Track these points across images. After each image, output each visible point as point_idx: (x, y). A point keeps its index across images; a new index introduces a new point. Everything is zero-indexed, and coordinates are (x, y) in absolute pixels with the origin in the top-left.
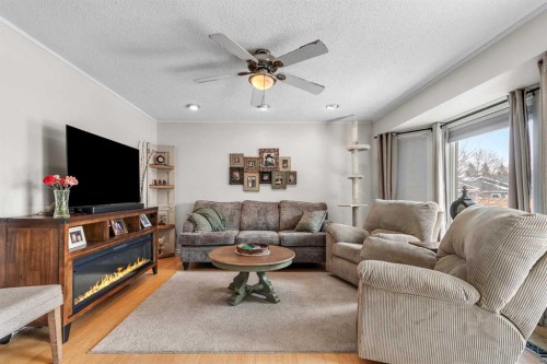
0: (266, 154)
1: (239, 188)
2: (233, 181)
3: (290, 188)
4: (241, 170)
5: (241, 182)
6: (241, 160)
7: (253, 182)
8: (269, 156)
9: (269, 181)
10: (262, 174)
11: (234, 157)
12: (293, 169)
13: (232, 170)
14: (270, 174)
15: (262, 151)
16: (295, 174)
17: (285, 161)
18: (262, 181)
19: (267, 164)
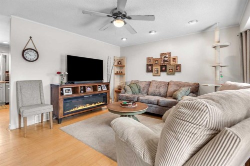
0: (163, 57)
1: (151, 74)
2: (148, 71)
3: (177, 74)
4: (151, 65)
5: (152, 71)
6: (152, 60)
7: (157, 71)
8: (165, 57)
9: (165, 70)
10: (162, 66)
11: (149, 59)
12: (179, 63)
13: (148, 65)
14: (166, 66)
15: (162, 55)
16: (179, 66)
17: (174, 59)
18: (162, 70)
19: (165, 61)
